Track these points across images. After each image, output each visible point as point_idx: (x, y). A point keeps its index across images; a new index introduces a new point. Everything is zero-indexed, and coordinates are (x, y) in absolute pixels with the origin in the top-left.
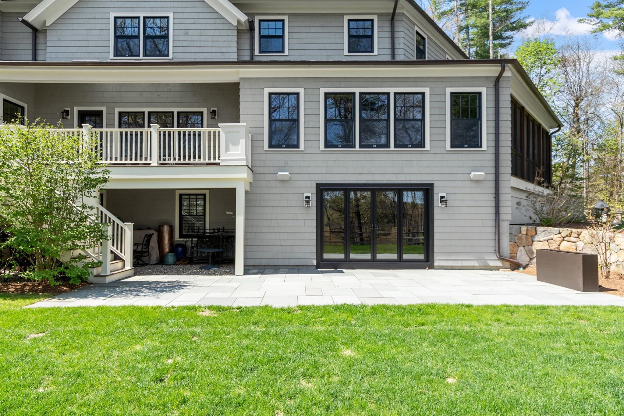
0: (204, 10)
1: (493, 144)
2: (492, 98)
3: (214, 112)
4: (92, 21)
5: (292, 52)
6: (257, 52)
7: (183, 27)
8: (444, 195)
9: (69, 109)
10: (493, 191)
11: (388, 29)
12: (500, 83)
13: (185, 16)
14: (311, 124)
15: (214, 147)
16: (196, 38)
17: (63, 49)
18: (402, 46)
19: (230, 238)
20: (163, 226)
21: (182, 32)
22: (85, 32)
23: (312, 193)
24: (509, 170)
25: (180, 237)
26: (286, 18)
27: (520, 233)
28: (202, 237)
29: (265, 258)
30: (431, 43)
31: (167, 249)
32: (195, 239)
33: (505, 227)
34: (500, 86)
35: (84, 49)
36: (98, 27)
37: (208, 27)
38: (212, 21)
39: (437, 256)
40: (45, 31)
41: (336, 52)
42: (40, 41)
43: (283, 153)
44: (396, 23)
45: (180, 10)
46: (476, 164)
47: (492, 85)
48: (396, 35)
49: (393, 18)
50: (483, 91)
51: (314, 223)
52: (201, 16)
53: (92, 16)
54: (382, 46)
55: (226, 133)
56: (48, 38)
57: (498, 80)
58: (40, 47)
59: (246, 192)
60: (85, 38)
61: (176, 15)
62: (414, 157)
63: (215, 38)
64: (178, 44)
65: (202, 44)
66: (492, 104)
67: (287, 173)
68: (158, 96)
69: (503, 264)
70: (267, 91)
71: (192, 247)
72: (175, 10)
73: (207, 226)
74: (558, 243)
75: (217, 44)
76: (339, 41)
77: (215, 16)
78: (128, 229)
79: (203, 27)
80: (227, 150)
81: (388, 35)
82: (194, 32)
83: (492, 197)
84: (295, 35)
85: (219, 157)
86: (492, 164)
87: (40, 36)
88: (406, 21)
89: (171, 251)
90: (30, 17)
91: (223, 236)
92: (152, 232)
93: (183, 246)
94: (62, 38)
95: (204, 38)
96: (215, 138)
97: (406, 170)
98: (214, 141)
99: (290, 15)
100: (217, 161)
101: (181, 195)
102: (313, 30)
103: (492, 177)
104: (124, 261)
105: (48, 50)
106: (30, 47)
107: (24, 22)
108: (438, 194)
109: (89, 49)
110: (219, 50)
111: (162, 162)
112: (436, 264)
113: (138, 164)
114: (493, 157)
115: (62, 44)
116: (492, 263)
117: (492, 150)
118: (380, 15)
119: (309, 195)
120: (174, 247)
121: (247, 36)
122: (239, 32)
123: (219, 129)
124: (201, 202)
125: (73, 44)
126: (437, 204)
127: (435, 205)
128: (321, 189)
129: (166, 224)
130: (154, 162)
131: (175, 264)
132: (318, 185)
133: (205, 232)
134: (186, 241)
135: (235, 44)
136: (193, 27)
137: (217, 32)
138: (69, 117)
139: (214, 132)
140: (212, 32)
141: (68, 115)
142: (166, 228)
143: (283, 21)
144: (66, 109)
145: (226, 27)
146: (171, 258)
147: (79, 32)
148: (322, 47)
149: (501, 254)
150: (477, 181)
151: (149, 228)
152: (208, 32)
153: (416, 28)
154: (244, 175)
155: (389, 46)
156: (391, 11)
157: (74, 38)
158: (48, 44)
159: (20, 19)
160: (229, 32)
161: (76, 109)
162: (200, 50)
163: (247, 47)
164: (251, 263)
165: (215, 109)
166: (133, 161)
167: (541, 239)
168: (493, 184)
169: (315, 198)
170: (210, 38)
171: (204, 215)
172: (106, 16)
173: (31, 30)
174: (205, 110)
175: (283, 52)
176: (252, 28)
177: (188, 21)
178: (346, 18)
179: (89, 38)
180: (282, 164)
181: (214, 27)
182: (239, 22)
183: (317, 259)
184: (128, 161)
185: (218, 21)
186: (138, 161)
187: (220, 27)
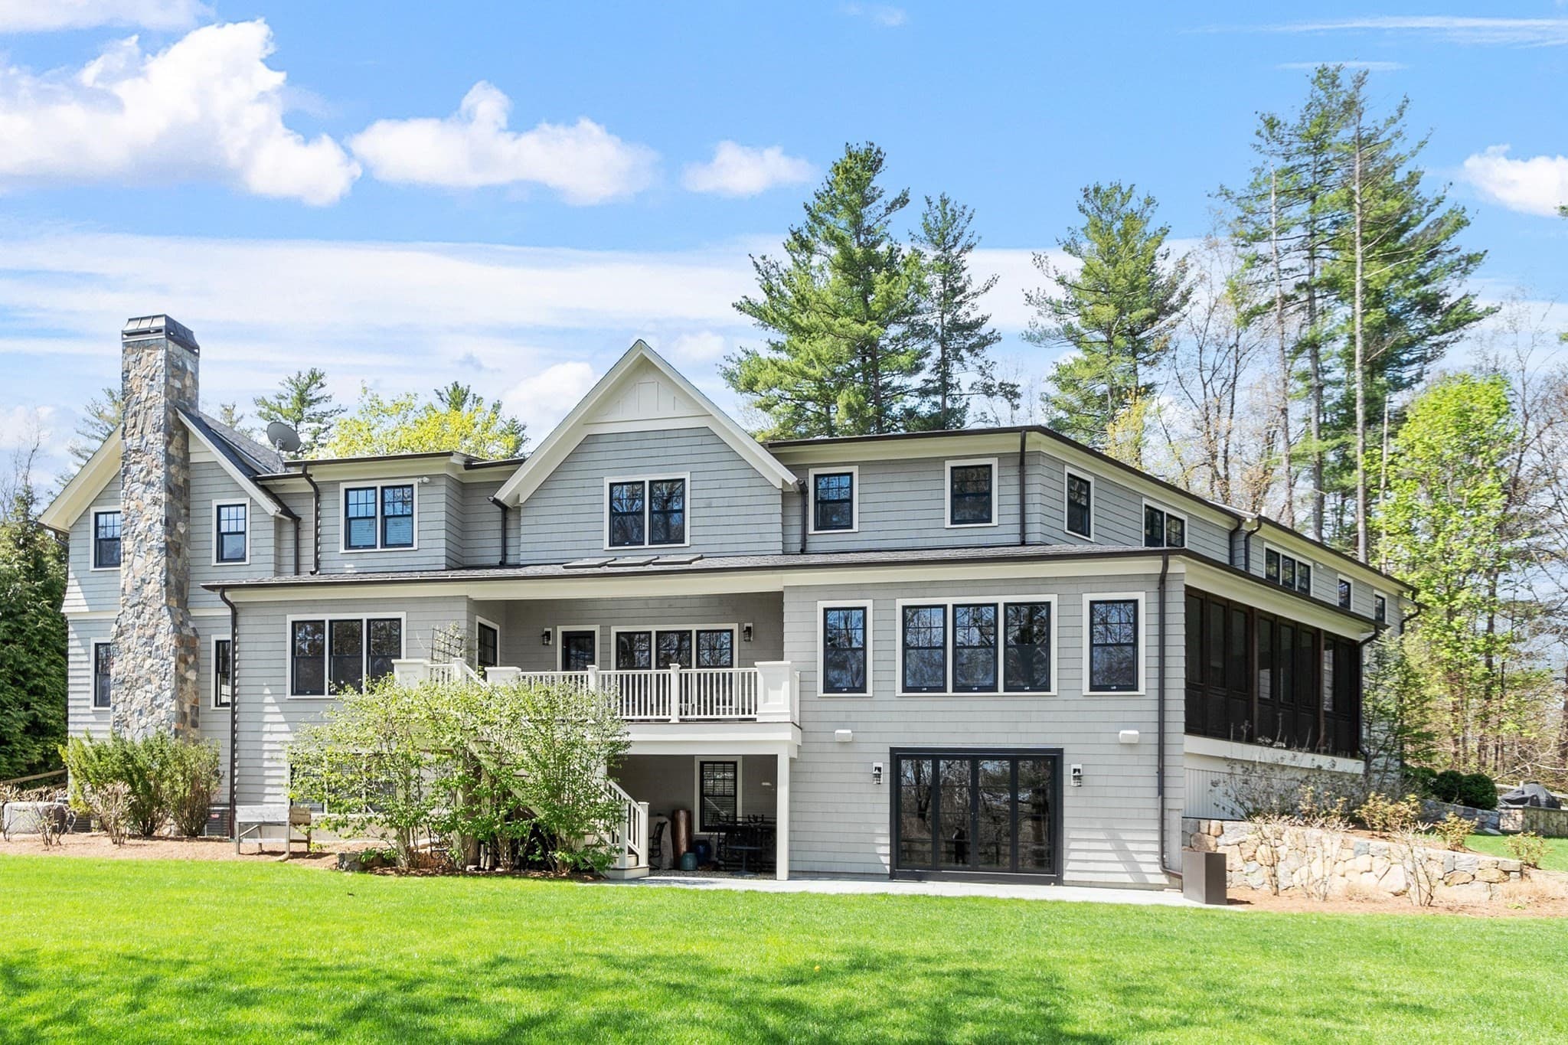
0: (734, 465)
1: (1155, 684)
2: (1155, 608)
3: (749, 629)
4: (580, 492)
5: (864, 527)
6: (811, 530)
7: (705, 494)
8: (1079, 766)
9: (550, 630)
10: (1155, 760)
11: (1015, 481)
12: (1167, 583)
13: (707, 476)
14: (882, 656)
15: (750, 694)
16: (723, 511)
17: (542, 538)
18: (1038, 508)
19: (770, 831)
20: (678, 811)
21: (702, 503)
22: (570, 510)
23: (884, 763)
24: (1182, 728)
25: (701, 831)
26: (855, 470)
27: (1199, 831)
28: (731, 828)
29: (815, 859)
30: (1102, 486)
31: (684, 848)
32: (723, 834)
33: (1174, 822)
34: (1167, 589)
35: (569, 536)
36: (587, 500)
37: (740, 492)
38: (746, 483)
39: (1068, 866)
40: (518, 509)
41: (932, 524)
42: (512, 524)
43: (844, 701)
44: (1029, 471)
45: (699, 467)
46: (1129, 717)
47: (1154, 587)
48: (1028, 490)
49: (1022, 463)
50: (1140, 597)
51: (887, 809)
52: (730, 475)
53: (581, 483)
54: (1006, 509)
55: (764, 675)
56: (524, 521)
57: (1163, 579)
58: (511, 534)
59: (792, 761)
60: (570, 519)
61: (696, 476)
62: (1035, 705)
63: (750, 511)
64: (697, 522)
65: (732, 521)
66: (1155, 619)
67: (849, 731)
68: (670, 606)
69: (1170, 881)
70: (822, 605)
71: (719, 845)
72: (692, 467)
73: (739, 813)
74: (1253, 848)
75: (753, 520)
76: (938, 504)
77: (750, 474)
78: (642, 809)
79: (731, 492)
80: (766, 700)
81: (1016, 490)
82: (721, 502)
83: (1154, 771)
84: (869, 498)
85: (756, 709)
86: (1155, 717)
87: (511, 517)
88: (1047, 463)
89: (690, 849)
90: (502, 495)
91: (762, 829)
92: (664, 819)
93: (705, 843)
94: (541, 520)
95: (733, 511)
96: (750, 680)
97: (1022, 727)
98: (750, 686)
99: (861, 464)
100: (752, 716)
101: (702, 764)
102: (897, 487)
103: (1155, 739)
104: (637, 856)
105: (523, 539)
106: (499, 534)
107: (496, 502)
108: (1069, 767)
109: (577, 536)
110: (755, 529)
111: (683, 717)
112: (1066, 877)
113: (648, 720)
114: (1155, 706)
115: (542, 529)
116: (1152, 879)
117: (1155, 694)
118: (1001, 457)
119: (880, 765)
120: (693, 844)
121: (797, 503)
122: (785, 495)
123: (756, 669)
124: (730, 775)
125: (555, 528)
126: (1068, 781)
127: (1065, 783)
128: (898, 756)
129: (683, 809)
130: (674, 717)
131: (696, 869)
132: (892, 749)
133: (736, 822)
134: (710, 836)
135: (779, 518)
136: (719, 493)
137: (753, 501)
138: (550, 643)
139: (750, 674)
140: (746, 501)
141: (549, 639)
142: (682, 815)
143: (851, 474)
144: (546, 630)
145: (767, 491)
146: (690, 861)
147: (561, 510)
148: (910, 515)
149: (1167, 865)
150: (1131, 745)
151: (659, 815)
152: (740, 501)
153: (1068, 470)
154: (788, 735)
155: (1016, 509)
156: (1019, 450)
157: (556, 519)
158: (523, 530)
159: (491, 498)
160: (770, 500)
161: (560, 629)
162: (729, 530)
163: (796, 521)
164: (798, 867)
165: (750, 625)
166: (643, 717)
167: (1230, 843)
168: (1155, 750)
169: (888, 771)
170: (743, 511)
171: (735, 795)
172: (598, 482)
173: (500, 509)
174: (735, 627)
175: (851, 527)
176: (803, 491)
177: (712, 485)
178: (949, 464)
179: (576, 518)
180: (842, 717)
181: (748, 492)
182: (784, 482)
183: (891, 865)
184: (637, 717)
185: (755, 482)
186: (649, 717)
187: (757, 491)
